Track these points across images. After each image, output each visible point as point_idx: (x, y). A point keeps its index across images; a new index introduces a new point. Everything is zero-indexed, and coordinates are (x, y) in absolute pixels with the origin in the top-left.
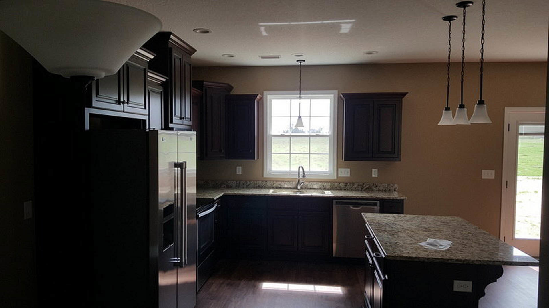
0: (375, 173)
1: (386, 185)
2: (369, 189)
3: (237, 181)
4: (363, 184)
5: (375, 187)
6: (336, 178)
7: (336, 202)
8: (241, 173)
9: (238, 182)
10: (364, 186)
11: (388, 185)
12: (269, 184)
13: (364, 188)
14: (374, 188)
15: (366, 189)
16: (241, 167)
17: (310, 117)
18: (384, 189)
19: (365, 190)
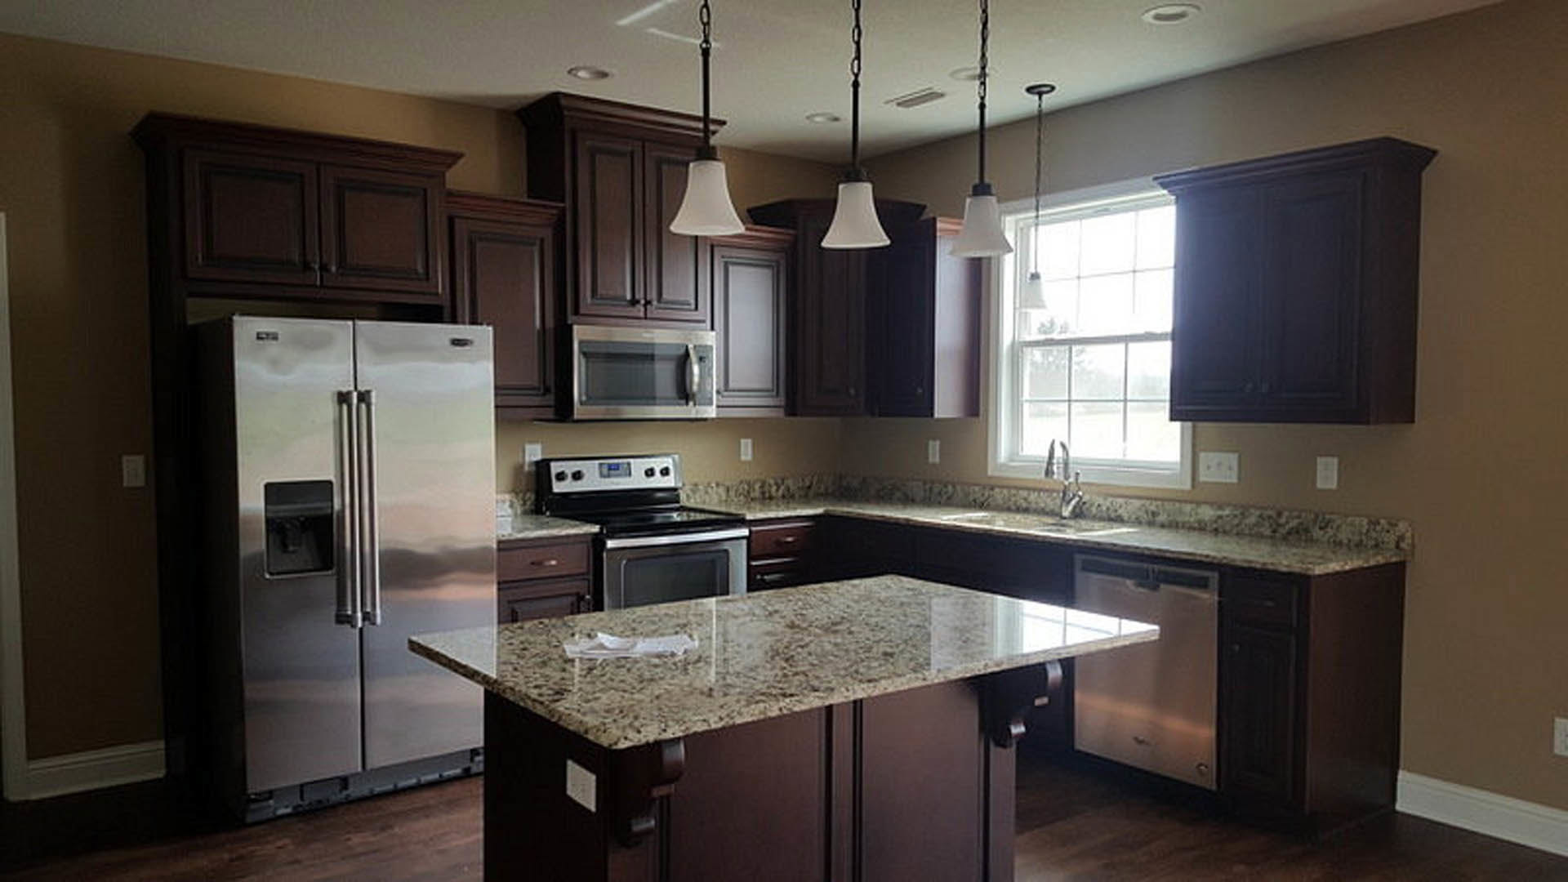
0: (1327, 474)
1: (1365, 521)
2: (1299, 535)
3: (925, 483)
4: (1279, 514)
5: (1321, 528)
6: (1188, 486)
7: (1084, 561)
8: (937, 460)
9: (927, 487)
10: (1283, 520)
11: (1370, 523)
12: (999, 495)
13: (1283, 531)
14: (1317, 533)
15: (1289, 533)
16: (938, 443)
17: (1134, 271)
18: (1356, 538)
19: (1285, 538)
